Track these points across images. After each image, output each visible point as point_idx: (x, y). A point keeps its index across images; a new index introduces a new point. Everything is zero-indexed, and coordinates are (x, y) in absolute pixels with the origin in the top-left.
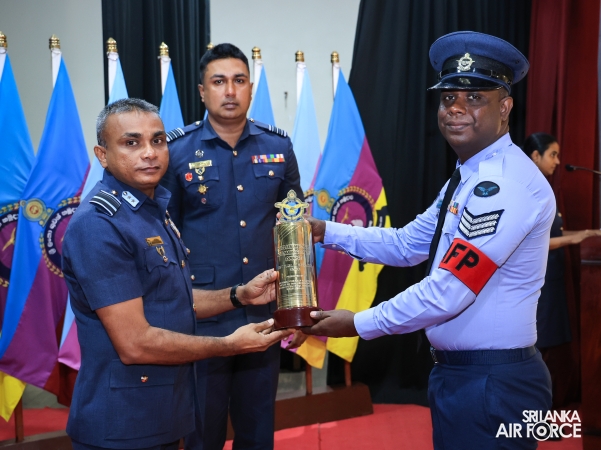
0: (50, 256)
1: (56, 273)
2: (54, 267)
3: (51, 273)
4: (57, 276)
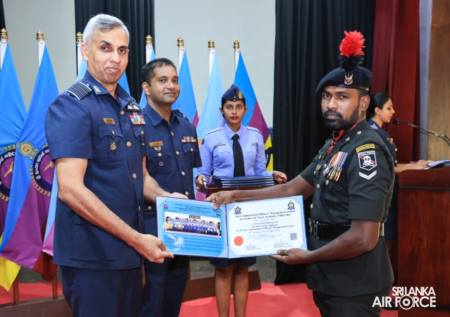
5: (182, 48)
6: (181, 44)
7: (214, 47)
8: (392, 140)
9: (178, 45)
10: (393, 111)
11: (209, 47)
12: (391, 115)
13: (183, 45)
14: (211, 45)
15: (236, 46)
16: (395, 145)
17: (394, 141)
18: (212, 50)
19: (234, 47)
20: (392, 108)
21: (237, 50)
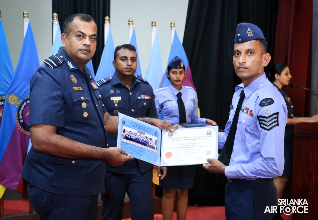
0: (20, 123)
1: (23, 132)
2: (22, 129)
3: (21, 132)
4: (24, 134)
5: (131, 26)
6: (131, 23)
7: (155, 26)
8: (289, 99)
9: (129, 24)
10: (290, 76)
11: (152, 26)
12: (289, 79)
13: (132, 24)
14: (153, 24)
15: (172, 25)
16: (291, 103)
17: (290, 100)
18: (154, 28)
19: (171, 27)
20: (289, 74)
21: (173, 29)
